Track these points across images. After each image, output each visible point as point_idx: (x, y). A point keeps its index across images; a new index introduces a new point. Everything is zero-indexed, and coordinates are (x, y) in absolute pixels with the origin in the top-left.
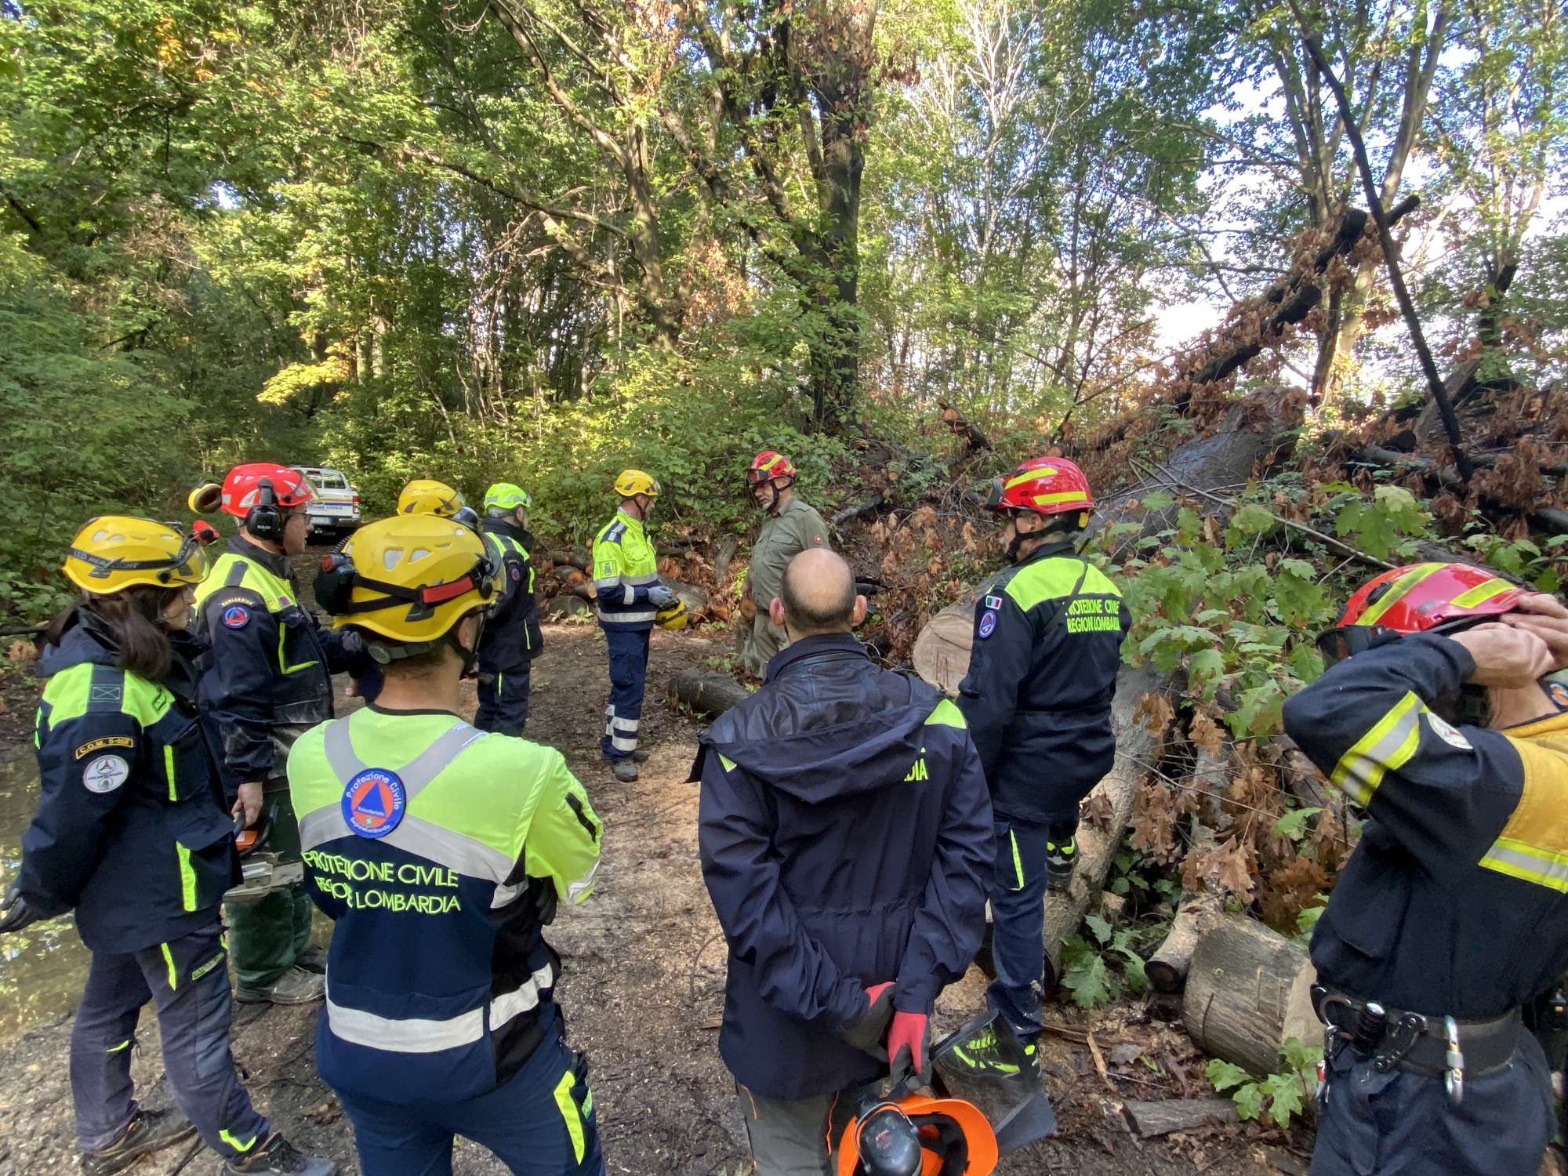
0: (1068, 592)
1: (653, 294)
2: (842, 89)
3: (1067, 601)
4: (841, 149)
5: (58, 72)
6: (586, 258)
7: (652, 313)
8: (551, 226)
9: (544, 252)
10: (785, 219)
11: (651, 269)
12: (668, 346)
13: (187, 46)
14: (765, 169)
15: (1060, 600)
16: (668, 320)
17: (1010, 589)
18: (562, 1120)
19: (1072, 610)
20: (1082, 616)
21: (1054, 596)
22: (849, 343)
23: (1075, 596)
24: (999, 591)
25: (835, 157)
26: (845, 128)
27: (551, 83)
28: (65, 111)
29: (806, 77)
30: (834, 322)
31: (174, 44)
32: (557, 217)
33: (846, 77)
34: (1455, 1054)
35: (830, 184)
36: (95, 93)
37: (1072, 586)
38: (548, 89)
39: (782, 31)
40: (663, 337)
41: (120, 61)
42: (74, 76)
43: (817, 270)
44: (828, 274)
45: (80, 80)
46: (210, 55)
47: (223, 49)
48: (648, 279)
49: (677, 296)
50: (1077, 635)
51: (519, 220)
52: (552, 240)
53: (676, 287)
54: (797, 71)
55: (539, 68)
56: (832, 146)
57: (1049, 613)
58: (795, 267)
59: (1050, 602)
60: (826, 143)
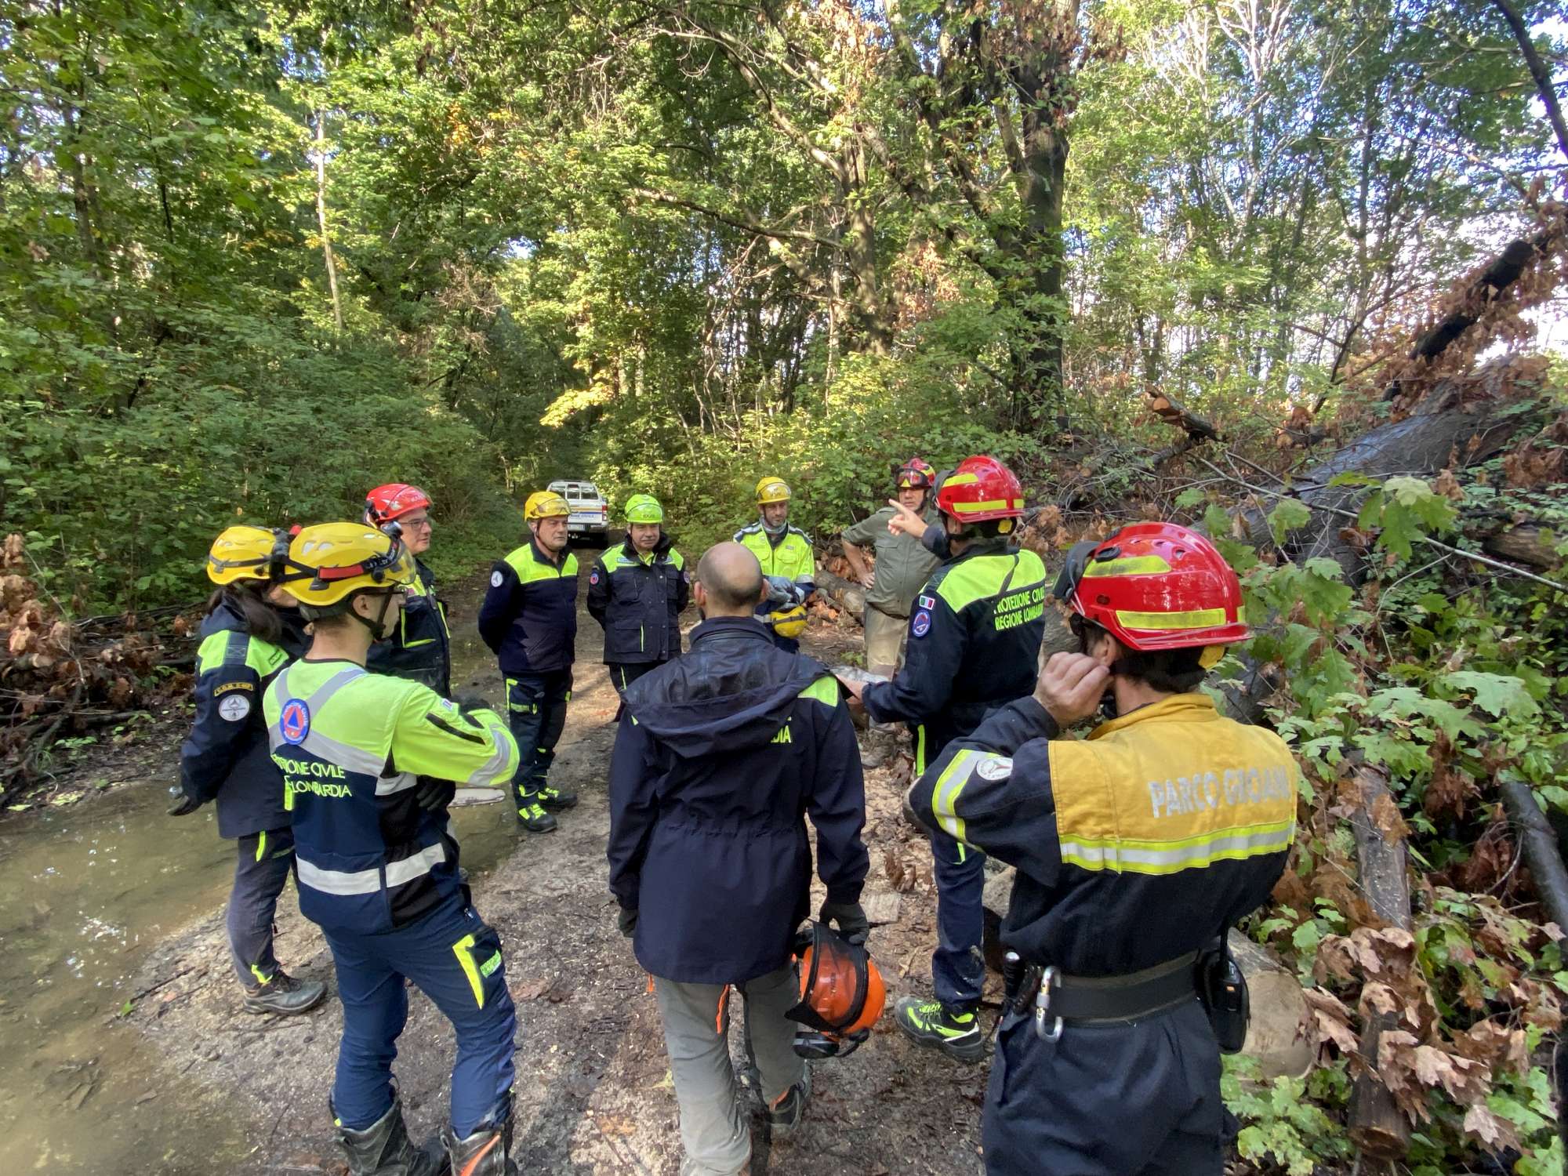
0: (996, 591)
1: (867, 301)
2: (1043, 76)
3: (995, 600)
4: (1043, 138)
5: (377, 164)
6: (807, 274)
7: (867, 321)
8: (776, 247)
9: (768, 272)
10: (984, 216)
11: (866, 276)
12: (880, 351)
13: (472, 128)
14: (962, 169)
15: (989, 600)
16: (881, 326)
17: (941, 590)
18: (461, 970)
19: (1000, 608)
20: (1010, 612)
21: (983, 596)
22: (1044, 336)
23: (1004, 593)
24: (931, 592)
25: (1036, 146)
26: (1044, 116)
27: (774, 112)
28: (382, 197)
29: (1002, 73)
30: (1030, 315)
31: (462, 128)
32: (783, 239)
33: (1048, 64)
34: (1043, 995)
35: (1029, 175)
36: (405, 179)
37: (1000, 584)
38: (772, 118)
39: (976, 29)
40: (876, 343)
41: (425, 149)
42: (389, 167)
43: (1011, 265)
44: (1024, 267)
45: (393, 169)
46: (489, 134)
47: (499, 126)
48: (862, 288)
49: (891, 301)
50: (1005, 632)
51: (746, 245)
52: (776, 260)
53: (890, 292)
54: (992, 68)
55: (764, 100)
56: (1032, 136)
57: (980, 612)
58: (993, 264)
59: (979, 602)
60: (1026, 133)
